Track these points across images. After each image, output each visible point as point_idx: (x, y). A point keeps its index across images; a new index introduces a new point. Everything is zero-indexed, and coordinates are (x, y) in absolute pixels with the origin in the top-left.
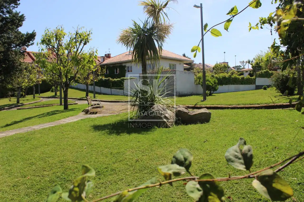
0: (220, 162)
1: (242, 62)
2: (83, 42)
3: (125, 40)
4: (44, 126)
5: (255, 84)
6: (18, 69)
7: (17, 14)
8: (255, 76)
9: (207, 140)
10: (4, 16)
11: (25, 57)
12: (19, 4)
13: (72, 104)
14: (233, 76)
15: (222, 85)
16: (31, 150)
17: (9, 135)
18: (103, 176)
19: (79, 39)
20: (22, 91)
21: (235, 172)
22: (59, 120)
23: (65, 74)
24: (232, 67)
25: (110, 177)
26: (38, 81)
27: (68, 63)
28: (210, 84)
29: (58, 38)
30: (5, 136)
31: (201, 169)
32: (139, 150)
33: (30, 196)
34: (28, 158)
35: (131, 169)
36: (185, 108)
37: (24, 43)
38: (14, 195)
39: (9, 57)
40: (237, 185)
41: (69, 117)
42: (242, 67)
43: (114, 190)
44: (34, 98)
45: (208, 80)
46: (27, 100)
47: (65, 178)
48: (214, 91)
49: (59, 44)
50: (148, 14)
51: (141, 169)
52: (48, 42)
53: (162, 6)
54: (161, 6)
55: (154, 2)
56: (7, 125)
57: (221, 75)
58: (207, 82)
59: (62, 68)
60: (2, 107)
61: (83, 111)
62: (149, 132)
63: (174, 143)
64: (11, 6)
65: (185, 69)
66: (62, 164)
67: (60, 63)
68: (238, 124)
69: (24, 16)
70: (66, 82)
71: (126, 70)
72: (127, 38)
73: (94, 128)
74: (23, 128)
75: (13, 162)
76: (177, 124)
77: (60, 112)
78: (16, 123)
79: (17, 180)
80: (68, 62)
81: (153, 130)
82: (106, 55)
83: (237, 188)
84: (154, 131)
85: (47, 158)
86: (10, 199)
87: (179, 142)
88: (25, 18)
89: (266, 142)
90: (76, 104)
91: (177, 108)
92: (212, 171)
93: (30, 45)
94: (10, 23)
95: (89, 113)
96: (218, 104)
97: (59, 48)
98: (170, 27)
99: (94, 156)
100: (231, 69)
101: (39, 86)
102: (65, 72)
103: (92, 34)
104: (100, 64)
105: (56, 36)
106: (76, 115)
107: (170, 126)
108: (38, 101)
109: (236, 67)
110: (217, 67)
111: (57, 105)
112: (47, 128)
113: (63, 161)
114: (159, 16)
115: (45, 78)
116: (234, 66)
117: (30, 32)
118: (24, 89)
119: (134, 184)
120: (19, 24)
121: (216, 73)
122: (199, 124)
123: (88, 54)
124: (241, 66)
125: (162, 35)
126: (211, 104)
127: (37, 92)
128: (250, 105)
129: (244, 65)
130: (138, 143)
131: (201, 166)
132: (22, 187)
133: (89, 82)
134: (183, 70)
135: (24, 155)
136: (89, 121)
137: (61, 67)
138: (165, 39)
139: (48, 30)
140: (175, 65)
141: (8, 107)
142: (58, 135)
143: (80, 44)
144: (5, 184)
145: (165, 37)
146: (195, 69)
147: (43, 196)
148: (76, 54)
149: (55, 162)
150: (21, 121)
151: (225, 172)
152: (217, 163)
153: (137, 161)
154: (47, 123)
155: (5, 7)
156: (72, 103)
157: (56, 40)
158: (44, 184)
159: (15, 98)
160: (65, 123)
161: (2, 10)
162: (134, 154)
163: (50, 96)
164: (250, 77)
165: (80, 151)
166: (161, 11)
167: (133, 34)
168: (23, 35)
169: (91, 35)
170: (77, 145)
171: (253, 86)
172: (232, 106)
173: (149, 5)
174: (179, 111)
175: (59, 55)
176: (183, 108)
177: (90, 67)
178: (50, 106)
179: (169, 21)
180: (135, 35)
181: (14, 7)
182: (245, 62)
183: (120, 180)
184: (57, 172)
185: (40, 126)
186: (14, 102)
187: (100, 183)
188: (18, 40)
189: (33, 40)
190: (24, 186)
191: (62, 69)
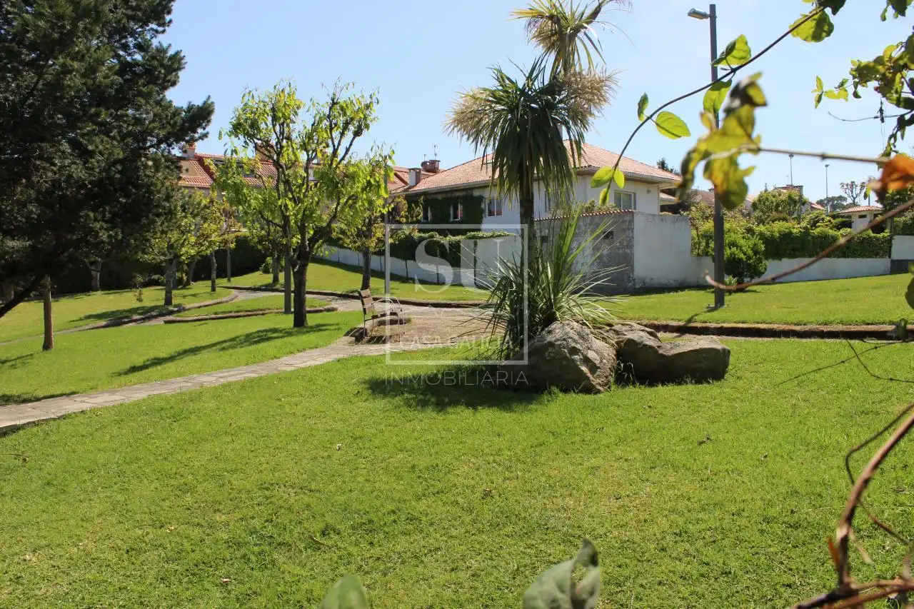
0: (743, 511)
1: (847, 185)
2: (352, 128)
3: (469, 122)
4: (230, 376)
5: (890, 257)
6: (160, 210)
7: (161, 50)
8: (890, 232)
9: (708, 439)
10: (129, 59)
11: (181, 175)
12: (170, 21)
13: (321, 311)
14: (816, 231)
15: (781, 260)
16: (185, 447)
17: (132, 399)
18: (382, 536)
19: (341, 118)
20: (180, 270)
21: (789, 548)
22: (275, 360)
23: (299, 224)
24: (814, 202)
25: (403, 539)
26: (226, 242)
27: (307, 190)
28: (742, 256)
29: (281, 115)
30: (119, 403)
31: (678, 531)
32: (498, 459)
33: (170, 584)
34: (174, 470)
35: (468, 519)
36: (648, 332)
37: (179, 133)
38: (129, 577)
39: (138, 177)
40: (789, 591)
41: (304, 349)
42: (850, 201)
43: (411, 582)
44: (213, 289)
45: (733, 244)
46: (194, 295)
47: (271, 537)
48: (752, 277)
49: (282, 133)
50: (542, 45)
51: (495, 520)
52: (249, 130)
53: (584, 18)
54: (582, 16)
55: (558, 5)
56: (134, 369)
57: (778, 227)
58: (730, 248)
59: (290, 205)
60: (124, 314)
61: (347, 334)
62: (533, 406)
63: (604, 442)
64: (147, 28)
65: (663, 208)
66: (267, 493)
67: (285, 189)
68: (814, 387)
69: (182, 55)
70: (302, 245)
71: (483, 211)
72: (475, 117)
73: (370, 388)
74: (173, 380)
75: (135, 481)
76: (620, 383)
77: (281, 335)
78: (158, 362)
79: (140, 532)
80: (308, 186)
81: (545, 397)
82: (424, 164)
83: (787, 601)
84: (548, 401)
85: (226, 473)
86: (117, 587)
87: (621, 440)
88: (183, 61)
89: (904, 452)
90: (333, 310)
91: (626, 333)
92: (712, 539)
93: (196, 140)
94: (145, 77)
95: (366, 339)
96: (761, 321)
97: (282, 147)
98: (608, 83)
99: (361, 475)
100: (812, 207)
101: (229, 255)
102: (299, 216)
103: (378, 102)
104: (405, 191)
105: (273, 110)
106: (327, 345)
107: (601, 388)
108: (224, 299)
109: (830, 200)
110: (764, 203)
111: (278, 313)
112: (235, 383)
113: (272, 484)
114: (575, 49)
115: (244, 231)
116: (823, 197)
117: (198, 102)
118: (187, 264)
119: (471, 567)
120: (167, 79)
121: (761, 221)
122: (691, 383)
123: (366, 163)
124: (845, 199)
125: (582, 108)
126: (738, 319)
127: (222, 274)
128: (865, 326)
129: (855, 196)
130: (496, 440)
131: (681, 521)
132: (153, 555)
133: (373, 245)
134: (656, 210)
135: (164, 461)
136: (358, 367)
137: (288, 202)
138: (590, 119)
139: (249, 93)
140: (633, 195)
141: (140, 314)
142: (266, 405)
143: (342, 134)
144: (107, 542)
145: (591, 114)
146: (693, 208)
147: (207, 586)
148: (332, 164)
149: (248, 487)
150: (171, 359)
151: (753, 547)
152: (733, 515)
153: (487, 494)
154: (240, 368)
155: (133, 33)
156: (320, 306)
157: (273, 122)
158: (211, 549)
159: (162, 289)
160: (289, 369)
161: (124, 41)
162: (481, 472)
163: (258, 284)
164: (872, 235)
165: (323, 458)
166: (581, 35)
167: (493, 105)
168: (177, 112)
169: (375, 107)
170: (315, 437)
171: (883, 263)
172: (805, 326)
173: (542, 17)
174: (630, 342)
175: (281, 167)
176: (642, 333)
177: (371, 202)
178: (256, 315)
179: (603, 64)
180: (499, 107)
181: (157, 31)
182: (856, 186)
183: (431, 551)
184: (253, 518)
185: (221, 375)
186: (158, 300)
187: (371, 557)
188: (163, 127)
189: (206, 126)
190: (155, 553)
191: (291, 208)
